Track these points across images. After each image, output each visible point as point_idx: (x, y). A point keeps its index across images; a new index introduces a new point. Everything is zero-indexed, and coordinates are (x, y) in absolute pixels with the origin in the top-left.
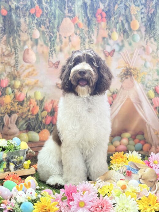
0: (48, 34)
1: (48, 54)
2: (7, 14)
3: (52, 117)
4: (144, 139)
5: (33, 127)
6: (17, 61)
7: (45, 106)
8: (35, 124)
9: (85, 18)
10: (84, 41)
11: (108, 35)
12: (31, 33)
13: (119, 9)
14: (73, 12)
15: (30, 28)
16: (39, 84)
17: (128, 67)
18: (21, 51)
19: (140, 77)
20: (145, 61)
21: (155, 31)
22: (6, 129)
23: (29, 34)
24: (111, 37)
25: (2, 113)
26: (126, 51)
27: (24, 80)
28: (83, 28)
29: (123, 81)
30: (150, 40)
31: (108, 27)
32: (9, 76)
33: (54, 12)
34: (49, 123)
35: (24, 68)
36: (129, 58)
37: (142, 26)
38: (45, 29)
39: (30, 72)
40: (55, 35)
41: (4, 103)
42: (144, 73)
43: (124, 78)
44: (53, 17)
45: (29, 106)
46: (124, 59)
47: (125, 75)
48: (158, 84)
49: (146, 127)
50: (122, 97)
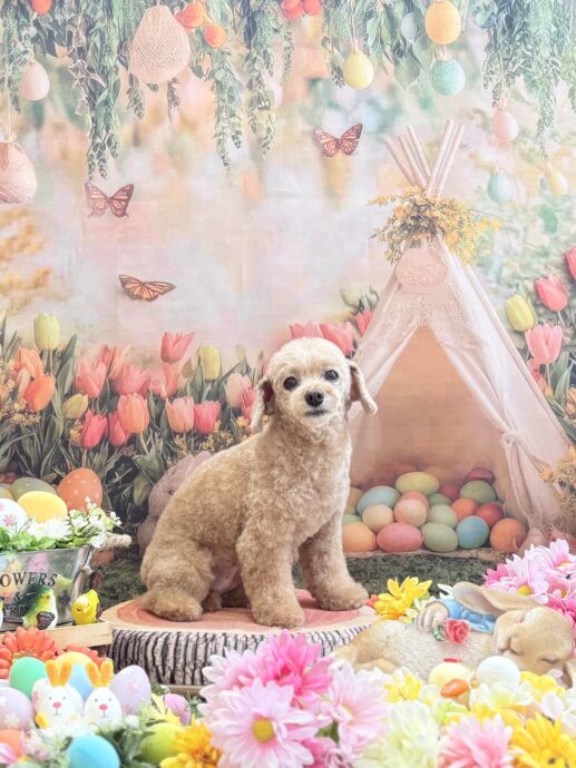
0: (81, 80)
1: (86, 158)
3: (107, 416)
4: (497, 499)
5: (33, 461)
7: (78, 375)
8: (42, 447)
9: (232, 6)
10: (232, 99)
11: (330, 68)
12: (14, 77)
15: (11, 61)
16: (53, 285)
17: (417, 197)
19: (472, 241)
20: (491, 171)
21: (530, 47)
23: (6, 82)
28: (228, 47)
29: (397, 255)
30: (508, 84)
31: (329, 32)
34: (97, 442)
36: (425, 162)
37: (473, 26)
38: (70, 60)
39: (14, 238)
40: (112, 79)
42: (489, 223)
43: (403, 244)
44: (103, 9)
45: (14, 378)
46: (400, 165)
47: (406, 232)
48: (546, 267)
49: (504, 450)
50: (396, 324)
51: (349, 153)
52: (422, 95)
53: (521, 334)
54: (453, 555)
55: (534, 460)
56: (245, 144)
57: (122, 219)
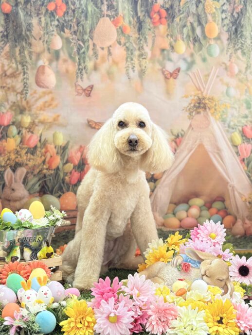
0: (75, 43)
1: (75, 74)
2: (12, 11)
3: (80, 172)
4: (225, 208)
5: (50, 189)
6: (25, 84)
7: (70, 156)
8: (54, 183)
9: (133, 19)
10: (132, 54)
11: (169, 46)
12: (48, 40)
13: (187, 6)
14: (116, 9)
15: (47, 34)
16: (61, 120)
17: (200, 95)
18: (33, 69)
19: (220, 112)
20: (228, 85)
21: (243, 40)
22: (7, 191)
23: (45, 42)
24: (175, 47)
25: (2, 167)
26: (197, 70)
27: (36, 114)
28: (131, 34)
29: (192, 117)
30: (235, 53)
31: (169, 32)
32: (14, 108)
33: (85, 9)
34: (76, 182)
35: (37, 96)
36: (203, 82)
37: (223, 31)
38: (70, 35)
39: (46, 102)
40: (86, 44)
41: (4, 150)
42: (226, 105)
43: (194, 113)
44: (84, 17)
45: (44, 156)
46: (194, 84)
47: (195, 108)
48: (247, 122)
49: (228, 190)
50: (191, 142)
51: (175, 78)
52: (203, 57)
53: (236, 146)
55: (239, 193)
56: (136, 71)
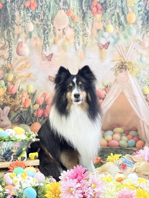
0: (42, 27)
1: (42, 46)
2: (2, 7)
3: (44, 110)
4: (138, 135)
5: (25, 120)
6: (10, 54)
7: (37, 99)
8: (27, 116)
9: (79, 11)
10: (78, 34)
11: (103, 28)
12: (25, 26)
14: (68, 4)
15: (24, 21)
16: (32, 77)
17: (122, 60)
18: (15, 44)
19: (135, 72)
20: (141, 55)
23: (23, 27)
24: (106, 29)
26: (121, 44)
27: (17, 73)
28: (78, 21)
29: (117, 74)
31: (103, 19)
32: (3, 69)
33: (49, 5)
34: (40, 117)
35: (17, 61)
36: (125, 52)
37: (138, 19)
38: (39, 22)
39: (23, 65)
40: (49, 27)
42: (140, 68)
43: (118, 71)
44: (48, 10)
45: (21, 100)
46: (119, 53)
47: (119, 69)
49: (140, 124)
50: (116, 91)
51: (106, 49)
52: (125, 35)
53: (146, 95)
54: (126, 148)
55: (147, 126)
56: (81, 45)
57: (50, 62)
